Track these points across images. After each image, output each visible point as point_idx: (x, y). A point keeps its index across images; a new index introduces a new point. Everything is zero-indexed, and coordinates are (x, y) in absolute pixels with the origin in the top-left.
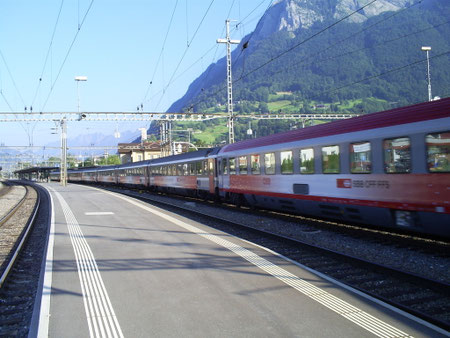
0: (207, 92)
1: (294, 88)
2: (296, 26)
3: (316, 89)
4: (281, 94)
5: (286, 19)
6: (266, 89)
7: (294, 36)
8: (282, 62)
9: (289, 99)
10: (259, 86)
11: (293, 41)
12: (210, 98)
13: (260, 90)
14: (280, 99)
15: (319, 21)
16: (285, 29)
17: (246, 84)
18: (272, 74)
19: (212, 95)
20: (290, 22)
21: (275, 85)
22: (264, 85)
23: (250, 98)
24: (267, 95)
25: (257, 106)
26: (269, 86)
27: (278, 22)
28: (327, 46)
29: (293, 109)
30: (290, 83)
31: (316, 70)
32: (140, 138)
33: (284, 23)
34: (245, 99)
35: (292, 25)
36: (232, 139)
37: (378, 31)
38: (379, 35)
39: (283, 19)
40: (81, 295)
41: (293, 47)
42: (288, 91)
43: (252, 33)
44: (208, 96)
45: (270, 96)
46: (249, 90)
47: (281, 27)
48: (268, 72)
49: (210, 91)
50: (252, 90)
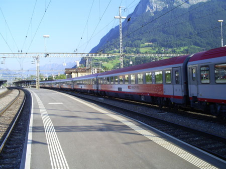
0: (109, 43)
1: (153, 41)
2: (154, 10)
3: (164, 41)
4: (147, 44)
5: (150, 6)
6: (139, 41)
7: (153, 15)
8: (147, 28)
9: (151, 46)
10: (135, 40)
11: (153, 17)
12: (111, 46)
13: (136, 42)
14: (146, 46)
15: (166, 7)
16: (149, 11)
17: (129, 39)
18: (143, 34)
19: (112, 45)
20: (151, 8)
21: (144, 39)
22: (139, 39)
23: (131, 46)
24: (139, 44)
25: (134, 50)
26: (141, 40)
27: (145, 8)
28: (170, 19)
29: (153, 51)
30: (151, 38)
31: (164, 32)
32: (76, 66)
33: (148, 8)
34: (129, 46)
35: (152, 9)
36: (122, 66)
38: (197, 14)
39: (148, 6)
40: (46, 144)
41: (153, 20)
42: (150, 42)
43: (132, 13)
44: (110, 45)
45: (141, 45)
46: (130, 42)
47: (147, 10)
48: (140, 33)
49: (111, 42)
50: (132, 42)
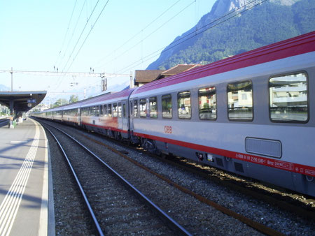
0: (176, 55)
2: (242, 8)
5: (235, 3)
6: (221, 53)
7: (240, 15)
8: (232, 34)
10: (215, 51)
11: (240, 19)
13: (217, 54)
15: (258, 4)
16: (234, 10)
17: (205, 50)
18: (225, 42)
19: (180, 58)
20: (237, 5)
21: (227, 50)
22: (220, 50)
23: (209, 60)
24: (221, 57)
26: (223, 51)
27: (228, 5)
28: (265, 22)
30: (239, 49)
31: (257, 40)
33: (232, 6)
34: (205, 60)
35: (239, 7)
37: (305, 12)
38: (306, 14)
39: (232, 3)
41: (239, 23)
43: (209, 14)
44: (177, 58)
46: (208, 54)
47: (230, 9)
48: (221, 41)
49: (178, 54)
50: (210, 53)
